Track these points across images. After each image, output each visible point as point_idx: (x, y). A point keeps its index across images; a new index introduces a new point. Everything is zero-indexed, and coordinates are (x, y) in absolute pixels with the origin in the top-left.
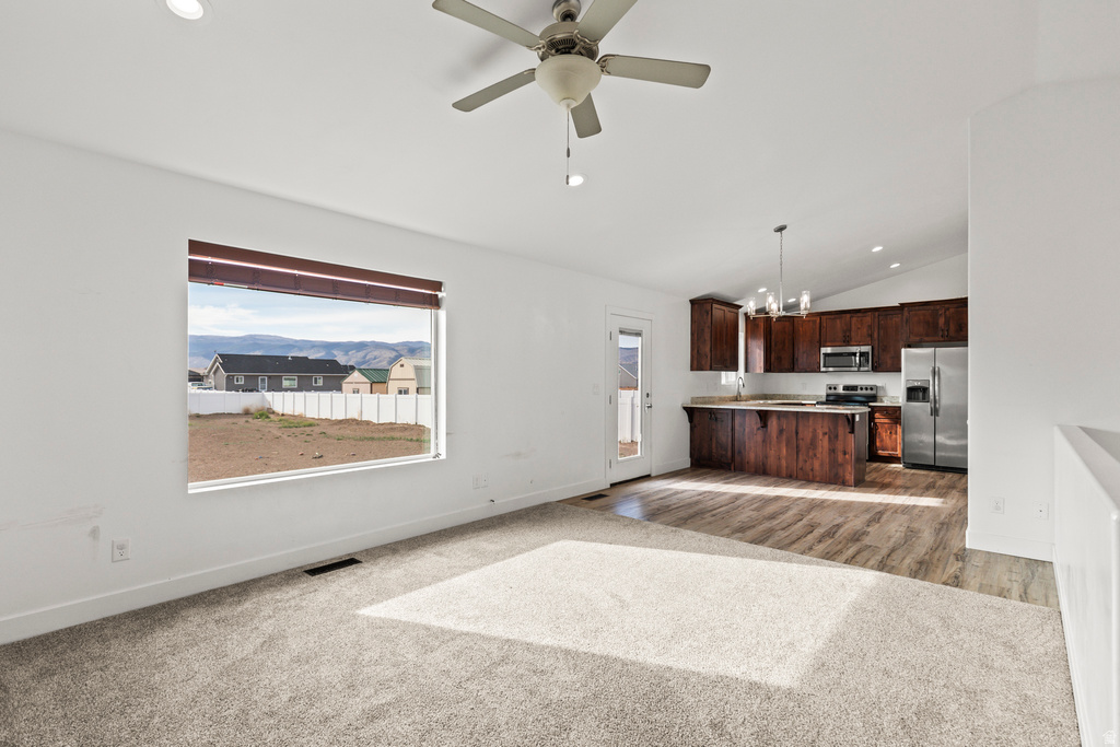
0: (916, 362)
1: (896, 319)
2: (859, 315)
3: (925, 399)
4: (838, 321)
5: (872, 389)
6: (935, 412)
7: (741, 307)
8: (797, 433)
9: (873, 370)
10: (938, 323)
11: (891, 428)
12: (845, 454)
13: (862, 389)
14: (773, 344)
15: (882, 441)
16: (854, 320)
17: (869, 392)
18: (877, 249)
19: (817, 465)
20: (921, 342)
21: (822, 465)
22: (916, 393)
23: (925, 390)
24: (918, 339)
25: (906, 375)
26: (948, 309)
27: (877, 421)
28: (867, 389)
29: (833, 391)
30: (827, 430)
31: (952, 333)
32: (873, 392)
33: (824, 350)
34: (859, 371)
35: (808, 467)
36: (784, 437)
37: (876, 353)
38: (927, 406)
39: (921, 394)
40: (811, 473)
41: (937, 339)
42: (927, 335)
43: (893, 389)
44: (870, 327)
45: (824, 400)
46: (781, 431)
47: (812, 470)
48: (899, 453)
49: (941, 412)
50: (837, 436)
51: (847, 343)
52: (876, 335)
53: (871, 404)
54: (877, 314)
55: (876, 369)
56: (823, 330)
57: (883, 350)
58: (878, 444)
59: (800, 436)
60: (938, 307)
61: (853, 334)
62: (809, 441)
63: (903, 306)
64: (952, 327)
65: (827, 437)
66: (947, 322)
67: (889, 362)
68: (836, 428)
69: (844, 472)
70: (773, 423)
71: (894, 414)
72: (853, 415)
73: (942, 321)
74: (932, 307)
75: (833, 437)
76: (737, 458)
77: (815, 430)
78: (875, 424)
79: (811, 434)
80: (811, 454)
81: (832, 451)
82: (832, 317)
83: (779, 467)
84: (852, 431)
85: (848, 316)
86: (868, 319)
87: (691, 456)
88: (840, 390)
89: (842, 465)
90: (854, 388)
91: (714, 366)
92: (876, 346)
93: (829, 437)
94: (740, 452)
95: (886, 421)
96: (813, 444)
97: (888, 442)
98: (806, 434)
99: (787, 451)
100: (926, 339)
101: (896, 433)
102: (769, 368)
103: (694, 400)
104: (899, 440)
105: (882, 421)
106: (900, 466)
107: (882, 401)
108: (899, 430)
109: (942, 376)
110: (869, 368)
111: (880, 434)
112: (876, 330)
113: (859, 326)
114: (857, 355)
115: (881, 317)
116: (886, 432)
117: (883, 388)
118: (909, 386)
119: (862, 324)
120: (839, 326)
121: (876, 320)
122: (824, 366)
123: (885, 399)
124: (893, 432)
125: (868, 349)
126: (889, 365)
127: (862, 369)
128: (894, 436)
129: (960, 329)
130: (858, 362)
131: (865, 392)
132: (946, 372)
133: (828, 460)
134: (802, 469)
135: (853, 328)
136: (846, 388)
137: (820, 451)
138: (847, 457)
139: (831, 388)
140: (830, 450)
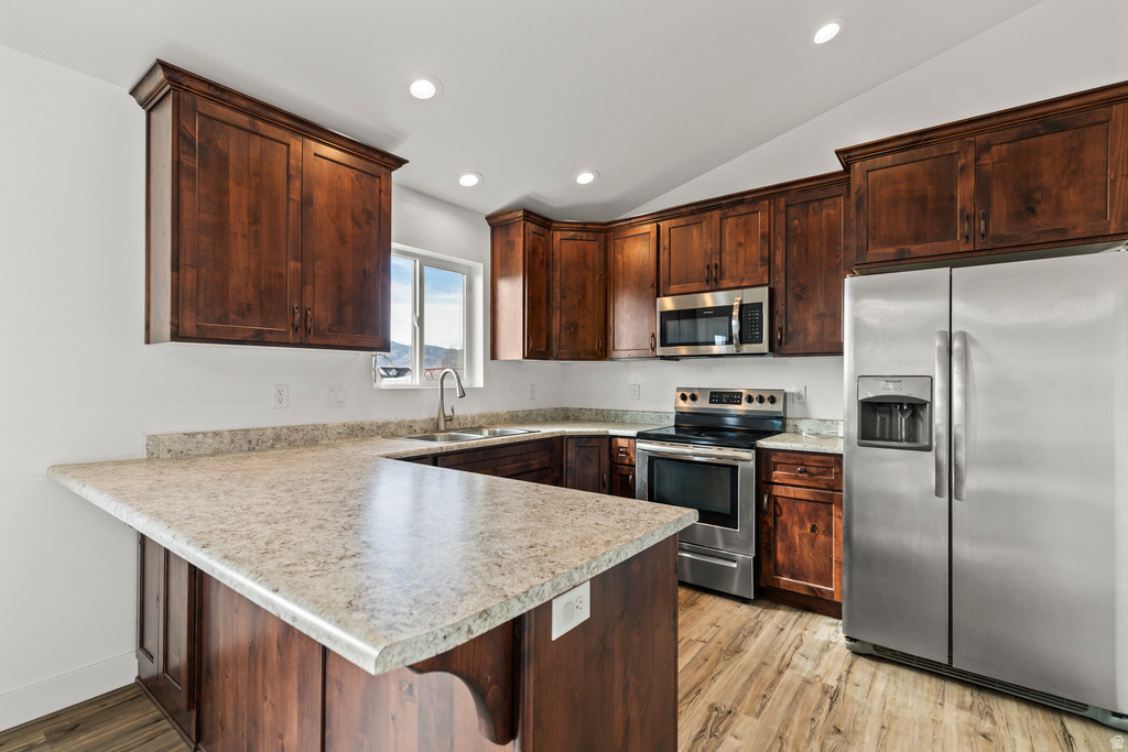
1: (835, 211)
2: (742, 209)
3: (918, 439)
4: (694, 232)
5: (773, 400)
6: (950, 481)
7: (400, 162)
9: (772, 349)
10: (953, 198)
11: (814, 515)
13: (750, 399)
14: (557, 291)
15: (790, 548)
16: (730, 224)
17: (767, 407)
22: (887, 418)
23: (916, 408)
24: (891, 250)
25: (857, 363)
26: (987, 147)
27: (778, 491)
28: (761, 400)
29: (691, 404)
31: (1000, 223)
32: (778, 407)
33: (663, 305)
34: (739, 354)
37: (779, 305)
38: (925, 465)
39: (902, 422)
42: (919, 238)
43: (821, 400)
44: (767, 238)
45: (668, 425)
48: (836, 591)
51: (714, 284)
52: (779, 259)
53: (764, 443)
54: (782, 202)
55: (776, 349)
56: (665, 257)
57: (799, 298)
58: (780, 557)
60: (955, 146)
61: (727, 259)
63: (846, 161)
64: (1000, 204)
66: (983, 192)
67: (813, 328)
71: (825, 476)
73: (965, 189)
74: (935, 150)
78: (774, 499)
82: (682, 221)
85: (716, 214)
86: (763, 218)
88: (704, 403)
92: (780, 287)
95: (804, 493)
97: (807, 556)
100: (916, 249)
101: (828, 531)
102: (539, 346)
104: (837, 550)
105: (792, 492)
107: (797, 432)
108: (838, 523)
109: (977, 366)
110: (764, 347)
111: (785, 529)
112: (781, 245)
113: (742, 239)
114: (735, 313)
115: (792, 211)
116: (802, 526)
117: (799, 396)
118: (869, 393)
119: (747, 233)
120: (696, 243)
121: (781, 218)
122: (664, 344)
123: (804, 426)
124: (821, 526)
125: (760, 295)
126: (811, 339)
127: (746, 348)
128: (822, 538)
129: (1027, 205)
130: (735, 330)
131: (755, 406)
132: (992, 347)
135: (728, 244)
136: (716, 397)
139: (684, 398)
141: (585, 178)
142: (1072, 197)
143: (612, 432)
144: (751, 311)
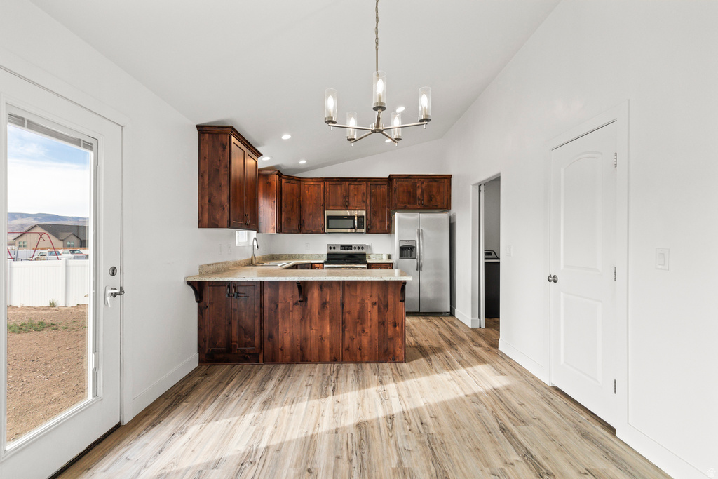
0: (405, 224)
1: (384, 189)
2: (356, 183)
3: (413, 256)
4: (339, 188)
5: (363, 248)
6: (420, 267)
7: (260, 155)
8: (343, 305)
10: (416, 194)
12: (395, 325)
13: (355, 248)
14: (284, 204)
16: (352, 187)
17: (360, 250)
19: (365, 341)
21: (371, 341)
22: (407, 251)
23: (412, 248)
24: (403, 205)
25: (399, 236)
26: (423, 182)
28: (359, 248)
29: (332, 250)
30: (375, 299)
31: (425, 202)
32: (364, 251)
33: (328, 213)
34: (356, 233)
35: (355, 346)
36: (327, 312)
37: (368, 216)
38: (414, 263)
39: (410, 253)
40: (358, 354)
41: (415, 206)
42: (409, 203)
44: (364, 194)
46: (324, 305)
47: (360, 349)
49: (423, 268)
50: (386, 306)
51: (346, 207)
52: (368, 202)
54: (369, 183)
55: (368, 232)
56: (327, 196)
57: (374, 215)
59: (347, 308)
60: (417, 180)
61: (351, 199)
62: (356, 314)
63: (391, 178)
64: (426, 198)
65: (376, 307)
66: (422, 193)
67: (378, 225)
68: (385, 297)
69: (394, 346)
70: (314, 296)
73: (419, 192)
74: (412, 180)
75: (383, 307)
76: (268, 345)
77: (363, 300)
79: (358, 306)
80: (358, 329)
81: (382, 323)
82: (334, 183)
83: (321, 350)
84: (404, 299)
85: (347, 183)
86: (363, 187)
87: (200, 349)
88: (338, 250)
89: (391, 339)
90: (349, 247)
91: (233, 222)
92: (369, 210)
93: (379, 308)
94: (271, 336)
96: (361, 318)
98: (353, 306)
99: (331, 328)
100: (408, 206)
103: (203, 270)
109: (424, 237)
110: (364, 231)
112: (369, 197)
113: (356, 193)
114: (356, 218)
115: (372, 187)
117: (370, 247)
119: (358, 191)
120: (339, 192)
121: (369, 189)
122: (328, 228)
123: (371, 256)
125: (364, 213)
126: (378, 228)
127: (358, 231)
129: (430, 199)
130: (356, 224)
131: (357, 251)
132: (427, 233)
133: (377, 335)
134: (348, 349)
135: (351, 194)
136: (343, 247)
137: (369, 325)
138: (397, 328)
139: (330, 248)
140: (379, 322)
141: (303, 162)
142: (438, 198)
143: (313, 262)
144: (360, 218)
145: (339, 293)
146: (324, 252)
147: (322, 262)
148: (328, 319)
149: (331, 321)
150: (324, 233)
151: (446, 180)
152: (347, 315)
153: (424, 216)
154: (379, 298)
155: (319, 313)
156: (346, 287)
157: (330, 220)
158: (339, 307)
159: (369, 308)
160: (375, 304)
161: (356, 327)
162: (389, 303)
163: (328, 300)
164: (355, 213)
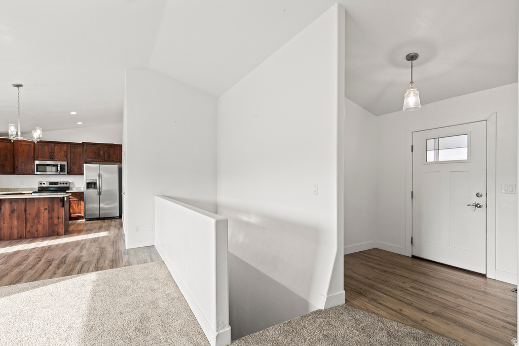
0: (91, 171)
1: (80, 149)
2: (59, 145)
3: (95, 188)
4: (46, 147)
5: (66, 184)
6: (100, 193)
8: (25, 211)
9: (67, 174)
10: (100, 154)
11: (78, 203)
12: (58, 218)
13: (61, 184)
15: (73, 209)
16: (56, 147)
17: (65, 185)
18: (73, 113)
19: (40, 227)
20: (93, 161)
21: (44, 227)
22: (90, 185)
23: (95, 184)
24: (91, 160)
25: (86, 177)
26: (104, 148)
28: (64, 184)
29: (43, 185)
30: (47, 207)
31: (106, 158)
32: (68, 185)
33: (37, 162)
34: (59, 174)
35: (34, 229)
36: (15, 214)
37: (69, 165)
38: (96, 191)
39: (93, 186)
40: (36, 233)
41: (99, 160)
42: (95, 158)
43: (78, 184)
44: (65, 152)
45: (37, 190)
46: (13, 211)
47: (37, 231)
48: (82, 214)
49: (102, 193)
50: (53, 210)
51: (53, 159)
52: (69, 156)
53: (67, 191)
54: (69, 146)
55: (69, 173)
56: (36, 151)
57: (73, 164)
58: (72, 211)
59: (28, 212)
60: (100, 147)
61: (56, 155)
62: (34, 214)
63: (83, 144)
64: (106, 156)
65: (47, 211)
66: (104, 153)
67: (76, 170)
68: (53, 205)
69: (58, 228)
71: (80, 196)
72: (64, 198)
73: (102, 152)
74: (97, 146)
75: (51, 210)
77: (39, 208)
79: (36, 211)
80: (36, 221)
81: (51, 218)
82: (42, 144)
83: (11, 234)
84: (63, 206)
85: (53, 144)
86: (65, 148)
88: (47, 185)
89: (57, 225)
90: (56, 183)
92: (69, 162)
93: (49, 211)
95: (76, 199)
96: (38, 216)
97: (76, 210)
98: (32, 211)
99: (18, 222)
100: (95, 160)
101: (81, 205)
104: (82, 208)
105: (74, 199)
106: (84, 220)
107: (72, 190)
108: (82, 203)
109: (103, 177)
110: (66, 173)
111: (72, 206)
112: (69, 154)
113: (59, 151)
114: (59, 166)
115: (72, 148)
116: (76, 205)
117: (72, 183)
118: (88, 182)
119: (61, 150)
120: (47, 149)
121: (69, 149)
122: (37, 171)
123: (73, 189)
124: (79, 204)
125: (65, 163)
126: (76, 172)
127: (61, 173)
128: (80, 206)
129: (109, 157)
130: (59, 169)
131: (62, 185)
132: (104, 175)
133: (47, 224)
134: (29, 232)
135: (56, 151)
136: (51, 183)
137: (43, 219)
138: (60, 220)
139: (41, 184)
140: (49, 218)
142: (114, 157)
144: (62, 167)
145: (23, 205)
146: (36, 186)
147: (32, 192)
148: (16, 218)
149: (18, 219)
150: (34, 174)
151: (118, 147)
152: (28, 215)
153: (102, 166)
154: (49, 206)
155: (9, 215)
156: (28, 202)
157: (39, 167)
158: (23, 212)
159: (43, 211)
160: (46, 209)
161: (34, 221)
162: (55, 208)
163: (16, 208)
164: (59, 163)
